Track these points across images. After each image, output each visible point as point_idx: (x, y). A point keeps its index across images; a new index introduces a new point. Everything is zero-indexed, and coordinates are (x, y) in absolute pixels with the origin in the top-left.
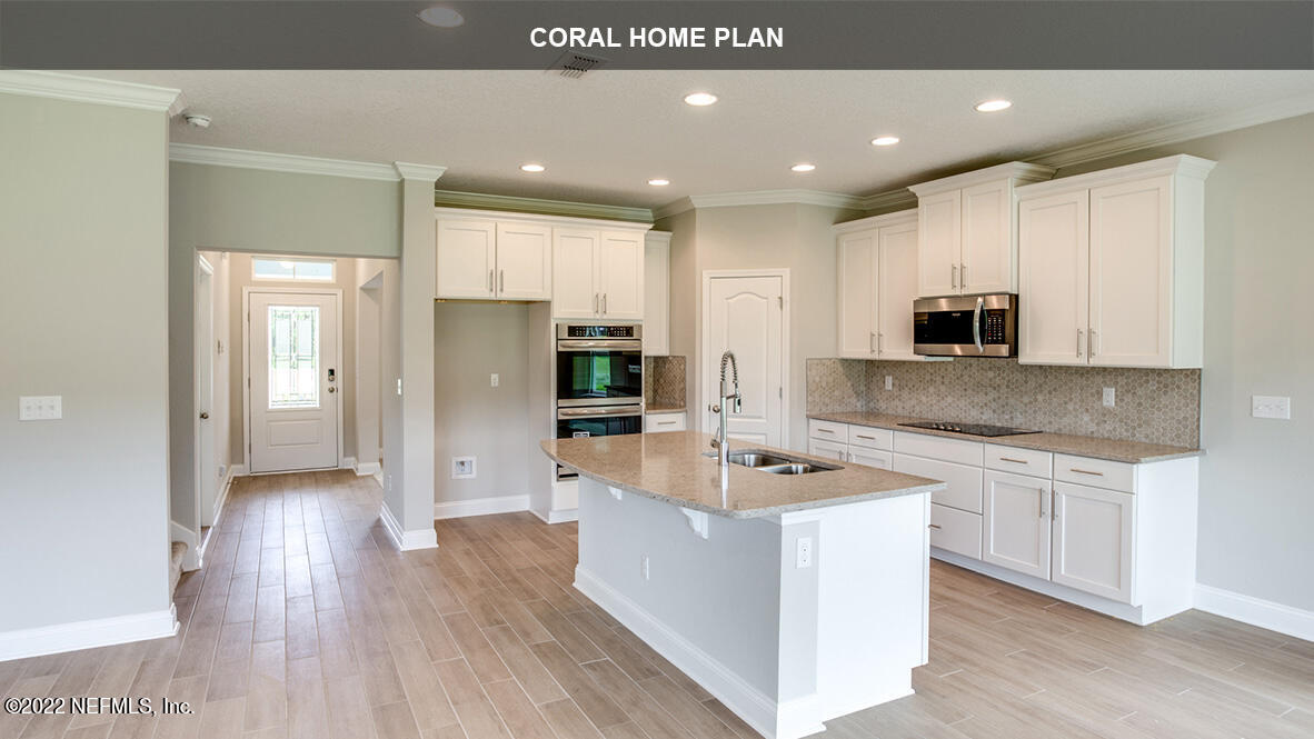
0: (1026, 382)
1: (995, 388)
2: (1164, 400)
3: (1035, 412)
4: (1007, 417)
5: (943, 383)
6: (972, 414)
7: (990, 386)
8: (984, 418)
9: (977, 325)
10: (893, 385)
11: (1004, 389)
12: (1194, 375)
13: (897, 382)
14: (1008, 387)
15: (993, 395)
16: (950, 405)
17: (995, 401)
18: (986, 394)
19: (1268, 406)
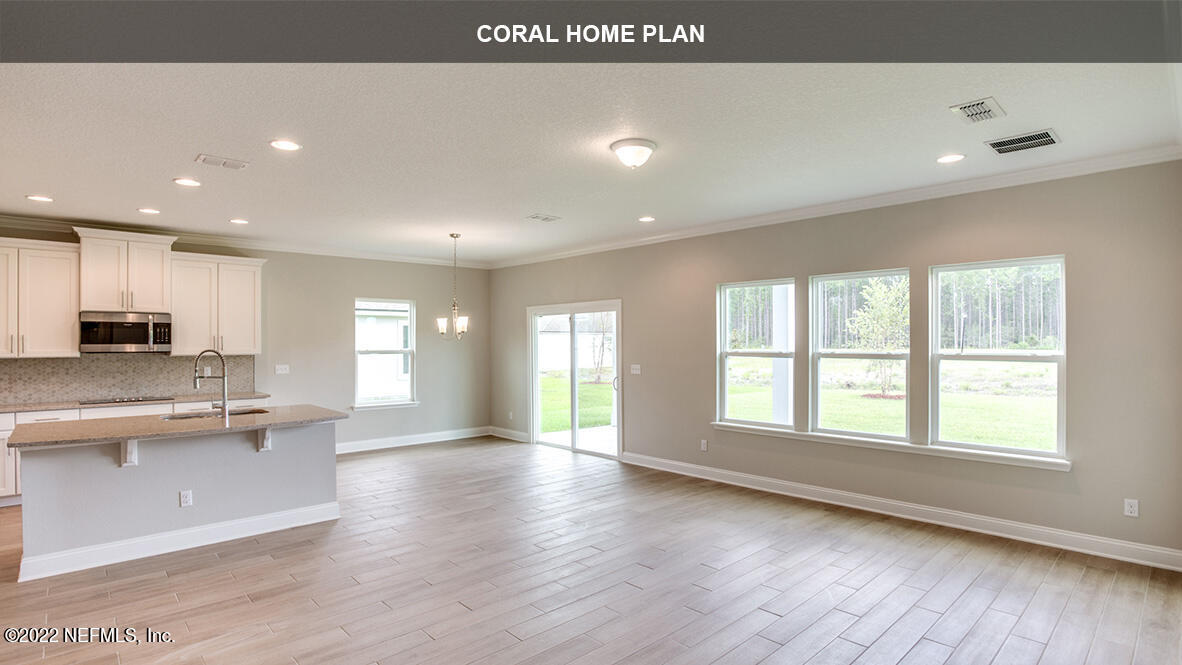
1: (122, 374)
2: (237, 371)
3: (157, 385)
4: (135, 391)
9: (151, 332)
11: (131, 373)
12: (251, 358)
14: (133, 371)
15: (120, 377)
16: (76, 389)
17: (122, 381)
18: (114, 378)
19: (282, 369)
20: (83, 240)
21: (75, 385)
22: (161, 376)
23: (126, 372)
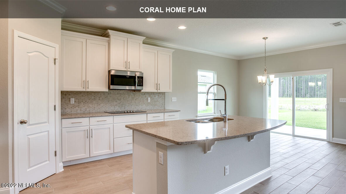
0: (129, 97)
1: (119, 100)
2: (159, 100)
3: (131, 105)
4: (123, 108)
5: (99, 99)
6: (111, 108)
7: (118, 99)
8: (115, 109)
9: (137, 81)
10: (75, 102)
11: (122, 100)
12: (164, 94)
13: (77, 101)
14: (123, 99)
15: (119, 102)
16: (102, 106)
17: (119, 104)
18: (116, 102)
19: (174, 99)
20: (112, 37)
21: (102, 105)
22: (133, 101)
23: (121, 99)
